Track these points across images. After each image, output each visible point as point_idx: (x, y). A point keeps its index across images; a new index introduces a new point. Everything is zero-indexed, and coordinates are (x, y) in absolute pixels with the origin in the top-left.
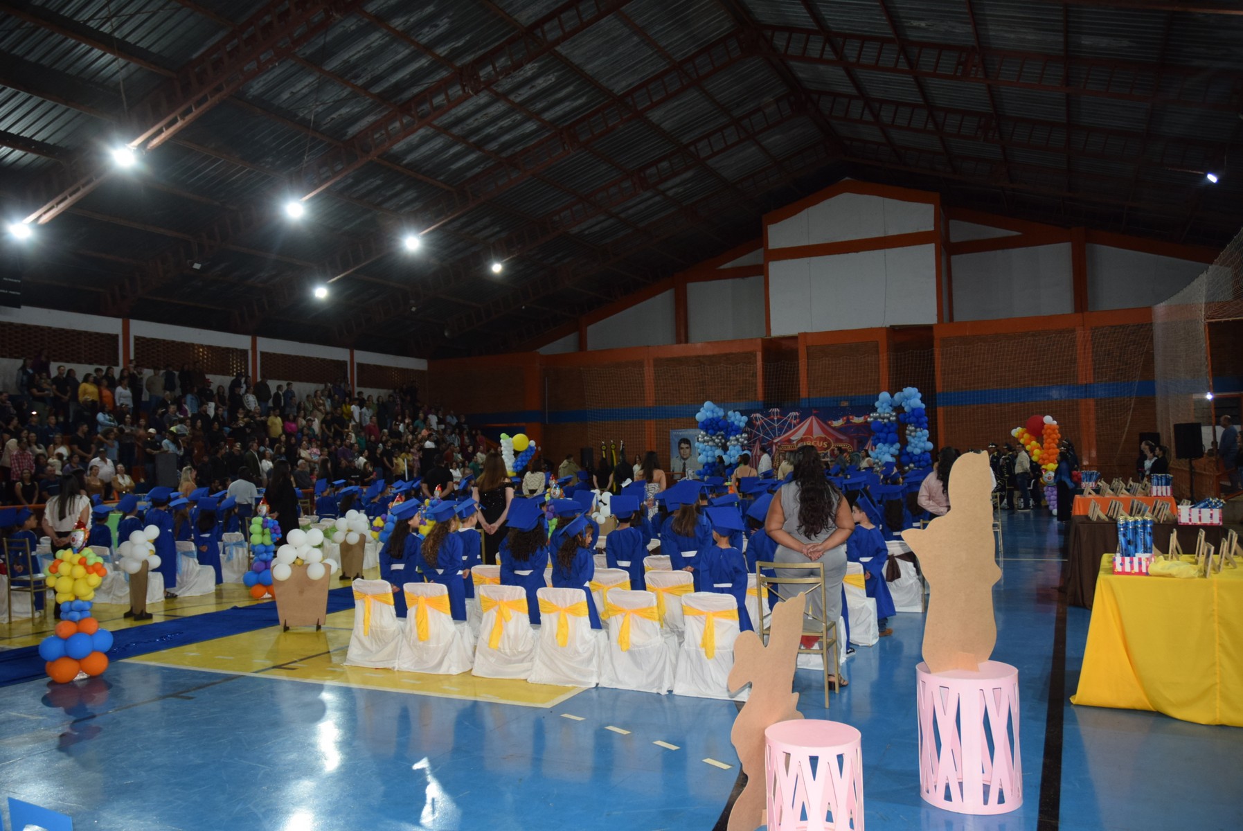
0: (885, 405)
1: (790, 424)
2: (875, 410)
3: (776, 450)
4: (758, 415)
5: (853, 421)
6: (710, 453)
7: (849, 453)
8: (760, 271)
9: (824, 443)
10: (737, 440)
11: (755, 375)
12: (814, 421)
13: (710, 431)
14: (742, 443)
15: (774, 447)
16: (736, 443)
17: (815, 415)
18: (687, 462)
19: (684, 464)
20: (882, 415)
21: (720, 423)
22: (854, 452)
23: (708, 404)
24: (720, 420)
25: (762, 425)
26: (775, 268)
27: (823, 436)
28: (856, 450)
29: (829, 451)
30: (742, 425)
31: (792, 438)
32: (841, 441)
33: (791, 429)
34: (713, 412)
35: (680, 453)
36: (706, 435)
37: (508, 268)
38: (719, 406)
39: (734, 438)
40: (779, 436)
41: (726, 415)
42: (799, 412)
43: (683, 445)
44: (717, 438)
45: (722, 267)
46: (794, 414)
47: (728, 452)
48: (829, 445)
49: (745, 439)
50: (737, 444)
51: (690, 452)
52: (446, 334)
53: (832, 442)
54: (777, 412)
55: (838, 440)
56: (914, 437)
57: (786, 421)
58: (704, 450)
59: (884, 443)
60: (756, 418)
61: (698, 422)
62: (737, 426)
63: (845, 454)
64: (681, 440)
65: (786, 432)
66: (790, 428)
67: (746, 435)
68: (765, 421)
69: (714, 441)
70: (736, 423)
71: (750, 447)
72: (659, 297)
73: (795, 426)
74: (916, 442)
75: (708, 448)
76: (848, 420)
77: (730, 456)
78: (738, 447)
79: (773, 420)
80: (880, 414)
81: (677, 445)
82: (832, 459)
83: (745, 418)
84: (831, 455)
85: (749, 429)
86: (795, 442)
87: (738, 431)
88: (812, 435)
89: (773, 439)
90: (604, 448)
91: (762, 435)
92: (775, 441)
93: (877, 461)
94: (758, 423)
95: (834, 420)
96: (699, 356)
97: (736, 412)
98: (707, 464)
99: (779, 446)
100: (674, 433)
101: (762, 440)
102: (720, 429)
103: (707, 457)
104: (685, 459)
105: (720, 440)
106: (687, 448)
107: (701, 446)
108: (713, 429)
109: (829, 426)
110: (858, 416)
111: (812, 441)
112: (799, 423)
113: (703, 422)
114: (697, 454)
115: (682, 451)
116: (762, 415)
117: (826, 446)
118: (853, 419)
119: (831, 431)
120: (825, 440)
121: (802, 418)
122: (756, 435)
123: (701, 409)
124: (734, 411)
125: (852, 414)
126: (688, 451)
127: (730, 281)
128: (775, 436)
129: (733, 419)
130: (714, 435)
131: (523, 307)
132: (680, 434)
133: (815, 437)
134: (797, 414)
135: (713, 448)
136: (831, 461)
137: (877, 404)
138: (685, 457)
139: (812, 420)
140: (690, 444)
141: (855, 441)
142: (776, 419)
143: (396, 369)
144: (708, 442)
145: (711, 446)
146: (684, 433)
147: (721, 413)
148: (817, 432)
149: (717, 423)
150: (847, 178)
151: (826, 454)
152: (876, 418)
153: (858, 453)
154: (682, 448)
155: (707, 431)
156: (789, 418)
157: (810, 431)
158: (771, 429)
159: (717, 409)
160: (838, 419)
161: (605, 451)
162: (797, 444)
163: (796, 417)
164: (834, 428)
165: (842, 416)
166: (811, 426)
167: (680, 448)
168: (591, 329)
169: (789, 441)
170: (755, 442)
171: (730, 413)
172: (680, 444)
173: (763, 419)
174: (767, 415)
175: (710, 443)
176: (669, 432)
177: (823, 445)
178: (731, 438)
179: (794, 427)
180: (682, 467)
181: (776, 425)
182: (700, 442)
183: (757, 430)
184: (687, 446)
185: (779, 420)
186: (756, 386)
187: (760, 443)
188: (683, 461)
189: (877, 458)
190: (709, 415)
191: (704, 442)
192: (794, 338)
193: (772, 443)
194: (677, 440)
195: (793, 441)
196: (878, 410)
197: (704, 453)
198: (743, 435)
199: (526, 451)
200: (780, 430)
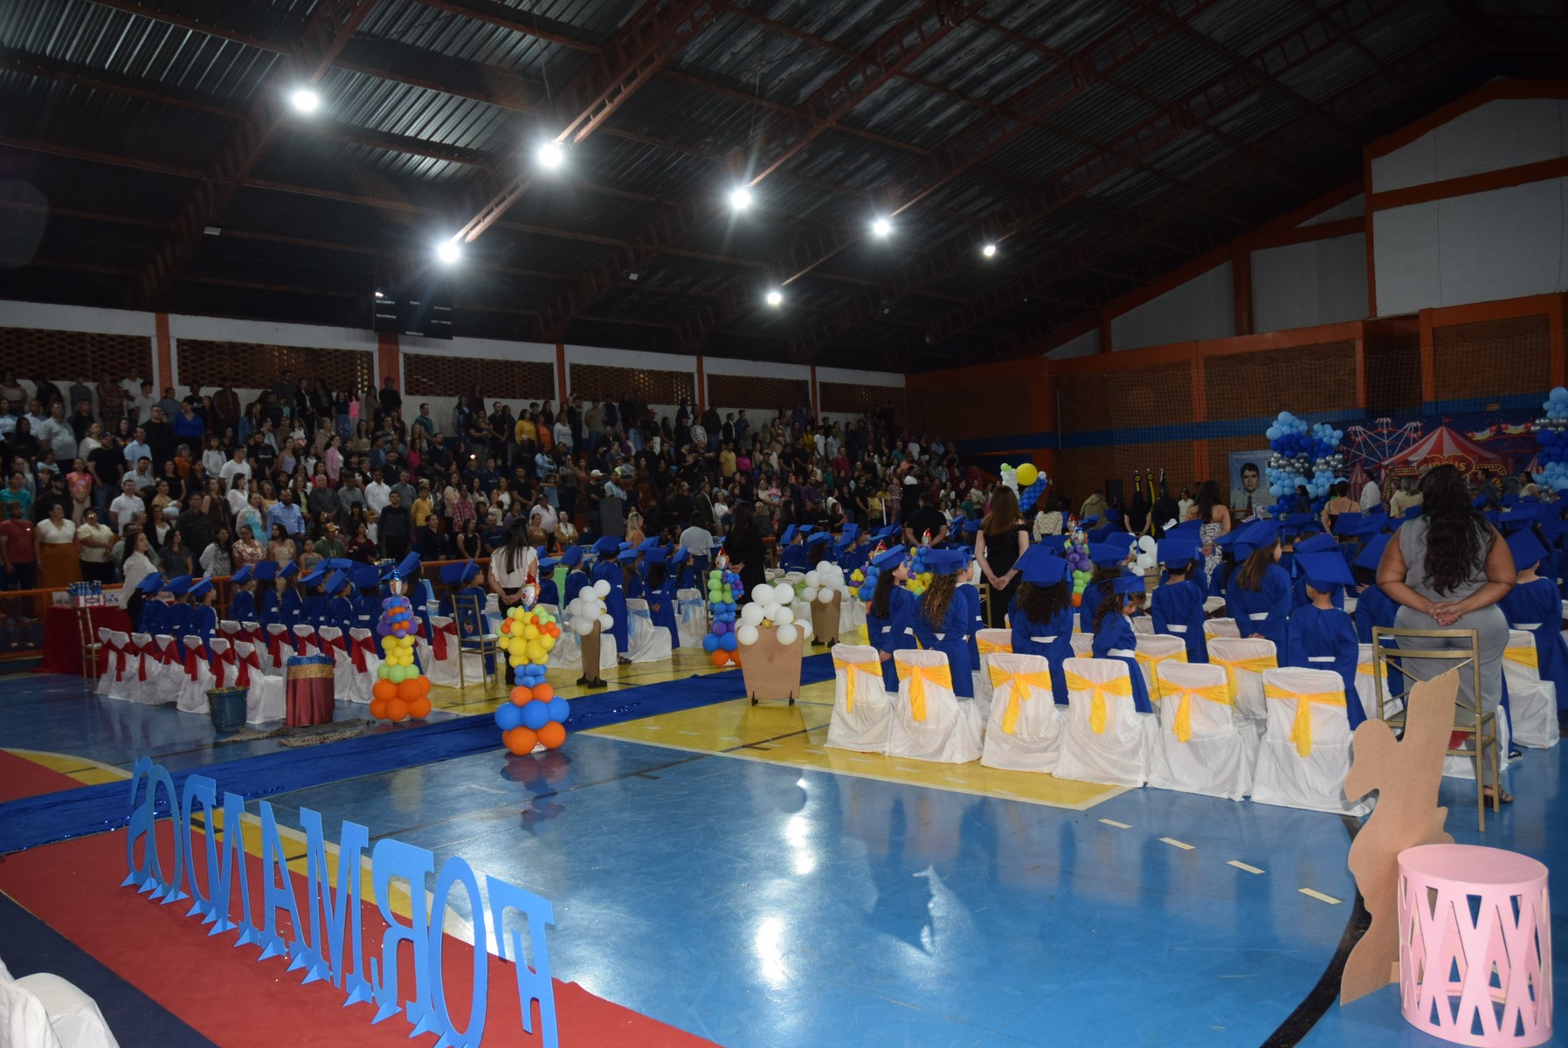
0: (1559, 407)
1: (1408, 439)
2: (1543, 414)
3: (1387, 475)
4: (1359, 428)
5: (1507, 432)
6: (1287, 482)
7: (1500, 477)
8: (1362, 225)
9: (1461, 465)
10: (1327, 463)
11: (1353, 372)
12: (1445, 432)
13: (1287, 452)
14: (1335, 467)
15: (1383, 471)
16: (1325, 467)
17: (1446, 425)
18: (1253, 495)
19: (1250, 498)
20: (1555, 421)
21: (1302, 442)
22: (1508, 475)
23: (1283, 416)
24: (1302, 437)
25: (1365, 442)
26: (1382, 221)
27: (1460, 454)
28: (1511, 472)
30: (1335, 442)
31: (1411, 459)
32: (1488, 460)
33: (1409, 446)
34: (1291, 426)
35: (1243, 483)
36: (1282, 458)
37: (1003, 248)
38: (1300, 418)
39: (1323, 461)
40: (1391, 456)
41: (1310, 430)
42: (1421, 421)
43: (1247, 473)
44: (1298, 462)
45: (1303, 225)
46: (1414, 424)
47: (1314, 480)
48: (1469, 467)
49: (1339, 461)
50: (1328, 470)
51: (1258, 481)
52: (927, 340)
53: (1474, 462)
54: (1387, 423)
55: (1482, 460)
57: (1402, 434)
58: (1279, 479)
59: (1558, 462)
60: (1355, 432)
61: (1269, 441)
62: (1326, 444)
64: (1245, 465)
65: (1402, 449)
66: (1407, 444)
67: (1341, 457)
68: (1369, 436)
69: (1293, 465)
70: (1325, 440)
71: (1348, 472)
72: (1210, 273)
73: (1415, 441)
75: (1284, 475)
76: (1499, 431)
77: (1317, 485)
78: (1329, 474)
79: (1382, 435)
80: (1551, 420)
81: (1239, 472)
83: (1338, 433)
85: (1345, 448)
86: (1415, 464)
87: (1329, 450)
88: (1442, 454)
89: (1381, 460)
90: (1138, 478)
91: (1364, 456)
92: (1385, 463)
93: (1545, 487)
94: (1359, 439)
95: (1477, 431)
96: (1269, 351)
97: (1326, 426)
98: (1283, 497)
99: (1391, 471)
100: (1235, 457)
101: (1365, 462)
102: (1303, 450)
103: (1284, 487)
104: (1250, 492)
105: (1302, 463)
106: (1254, 476)
107: (1274, 472)
108: (1291, 449)
109: (1469, 440)
110: (1516, 424)
112: (1420, 439)
113: (1277, 441)
114: (1268, 485)
115: (1246, 480)
116: (1363, 426)
117: (1464, 468)
118: (1507, 429)
119: (1472, 447)
120: (1462, 459)
121: (1426, 431)
122: (1355, 456)
123: (1274, 423)
124: (1323, 424)
125: (1504, 423)
126: (1254, 480)
127: (1314, 243)
128: (1384, 455)
129: (1320, 434)
130: (1293, 457)
131: (1026, 300)
132: (1244, 457)
133: (1446, 455)
134: (1419, 424)
135: (1292, 475)
137: (1546, 406)
138: (1250, 488)
139: (1441, 432)
140: (1258, 472)
141: (1510, 460)
142: (1385, 432)
143: (867, 387)
144: (1284, 467)
145: (1289, 473)
147: (1303, 427)
148: (1450, 449)
149: (1298, 441)
150: (1499, 78)
152: (1544, 426)
153: (1514, 477)
154: (1246, 477)
155: (1282, 452)
156: (1406, 430)
157: (1438, 448)
158: (1378, 447)
159: (1297, 422)
160: (1483, 429)
161: (1139, 482)
162: (1419, 466)
163: (1416, 429)
164: (1477, 443)
165: (1489, 426)
166: (1440, 437)
167: (1243, 476)
168: (1115, 322)
169: (1406, 463)
170: (1353, 466)
171: (1317, 427)
172: (1243, 470)
173: (1365, 433)
174: (1373, 427)
175: (1288, 469)
176: (1227, 456)
178: (1318, 461)
179: (1414, 443)
180: (1246, 503)
181: (1386, 442)
182: (1273, 468)
183: (1356, 449)
184: (1253, 473)
185: (1390, 434)
186: (1354, 387)
187: (1362, 467)
188: (1248, 494)
189: (1546, 483)
190: (1286, 430)
191: (1279, 467)
192: (1412, 318)
193: (1380, 467)
194: (1239, 467)
195: (1412, 462)
196: (1549, 415)
197: (1279, 482)
198: (1336, 456)
199: (1035, 485)
200: (1393, 447)
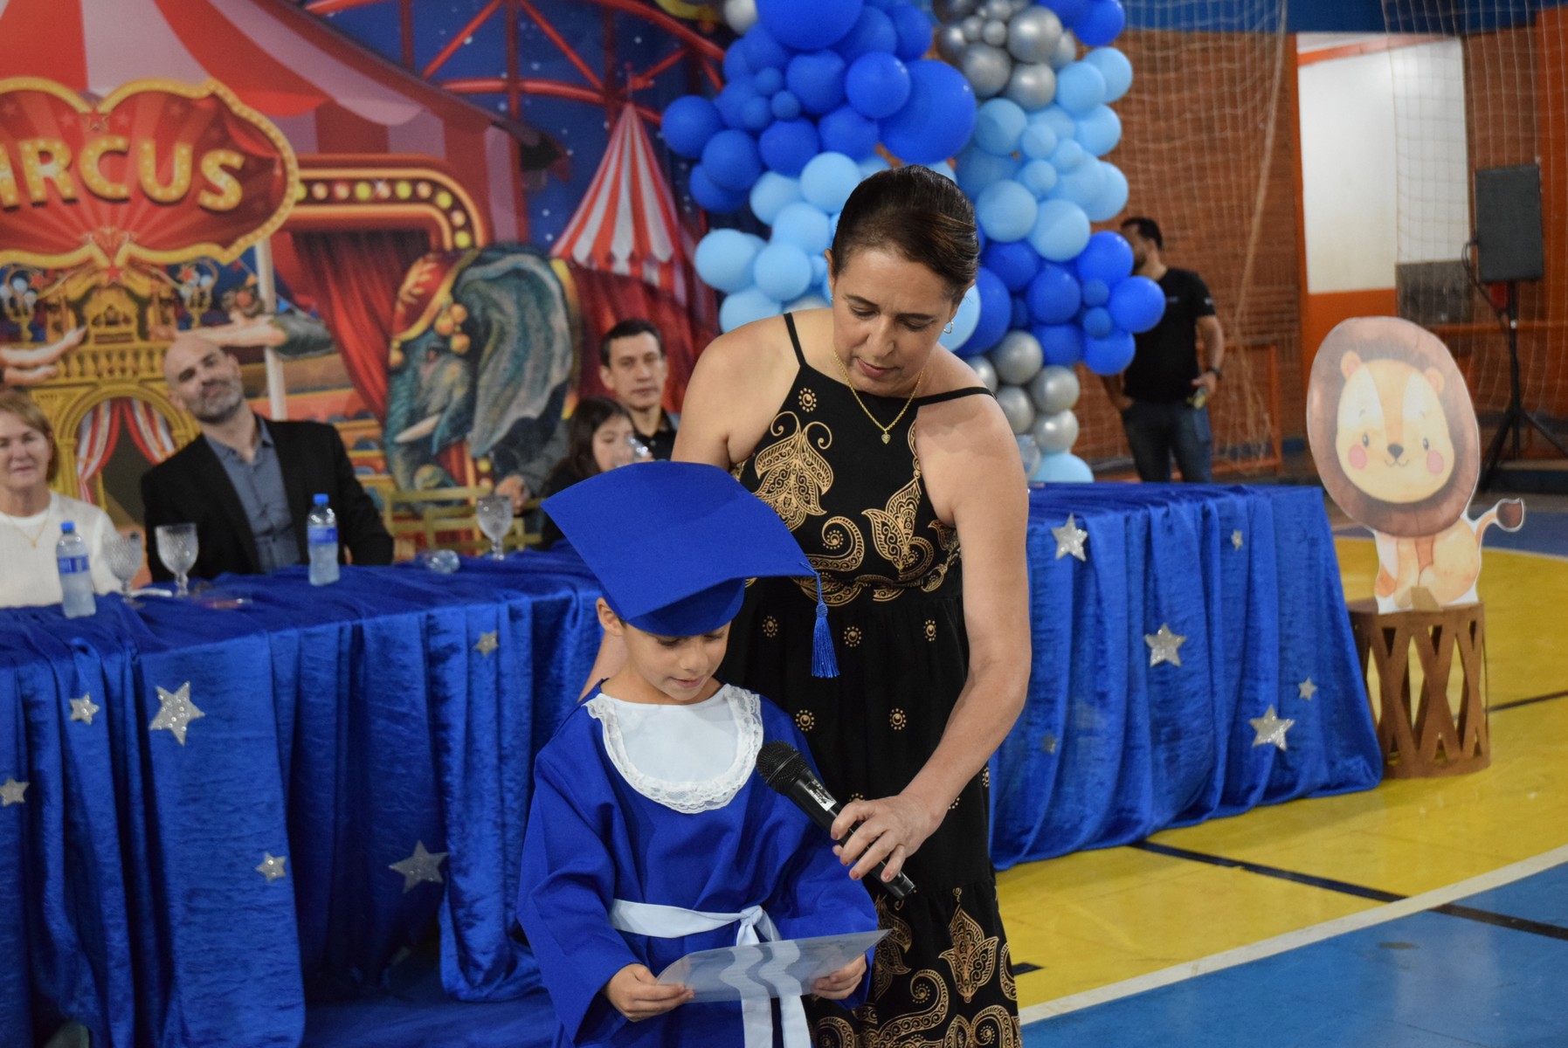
7: (449, 258)
9: (213, 165)
22: (495, 247)
27: (199, 85)
28: (507, 227)
29: (259, 241)
53: (289, 153)
56: (1031, 108)
63: (418, 275)
74: (1072, 150)
82: (301, 325)
84: (281, 288)
88: (77, 79)
111: (75, 142)
117: (230, 193)
133: (109, 90)
136: (293, 348)
141: (496, 144)
151: (234, 278)
153: (529, 262)
177: (200, 182)
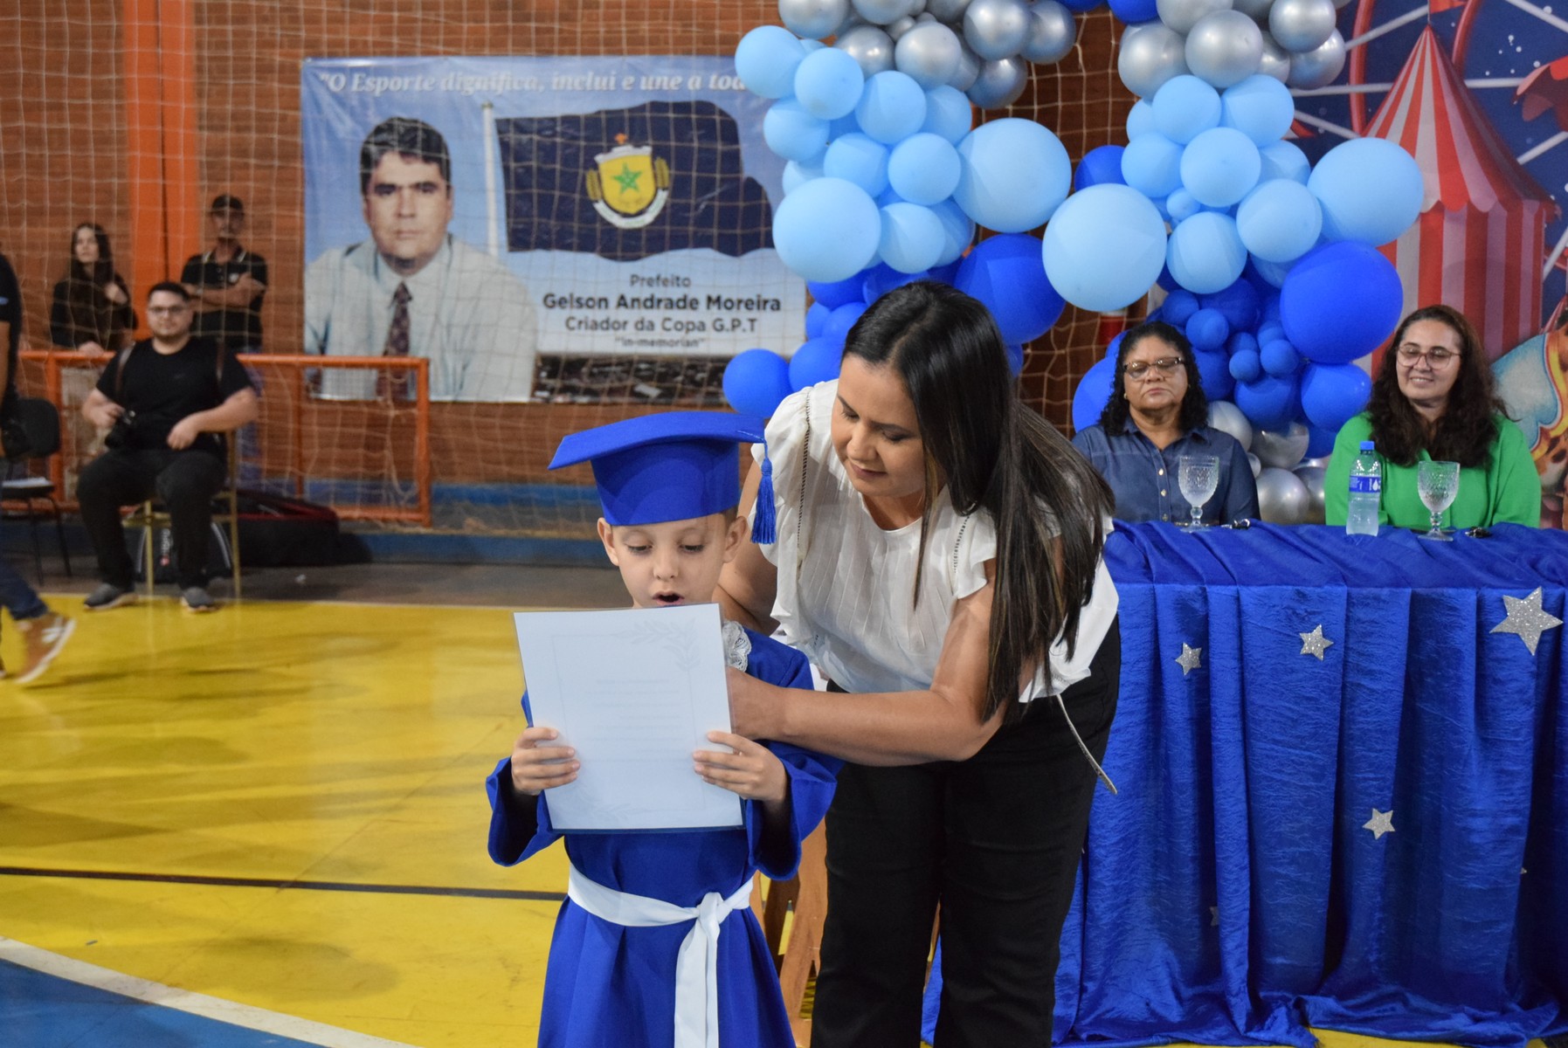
18: (418, 284)
19: (402, 297)
35: (369, 214)
43: (393, 168)
51: (446, 216)
58: (847, 125)
64: (386, 128)
75: (895, 90)
81: (354, 162)
100: (334, 82)
104: (403, 264)
106: (426, 187)
115: (386, 207)
126: (427, 206)
138: (406, 249)
140: (445, 171)
144: (888, 32)
146: (398, 84)
154: (387, 189)
167: (371, 186)
176: (291, 74)
184: (425, 171)
188: (392, 280)
194: (351, 132)
